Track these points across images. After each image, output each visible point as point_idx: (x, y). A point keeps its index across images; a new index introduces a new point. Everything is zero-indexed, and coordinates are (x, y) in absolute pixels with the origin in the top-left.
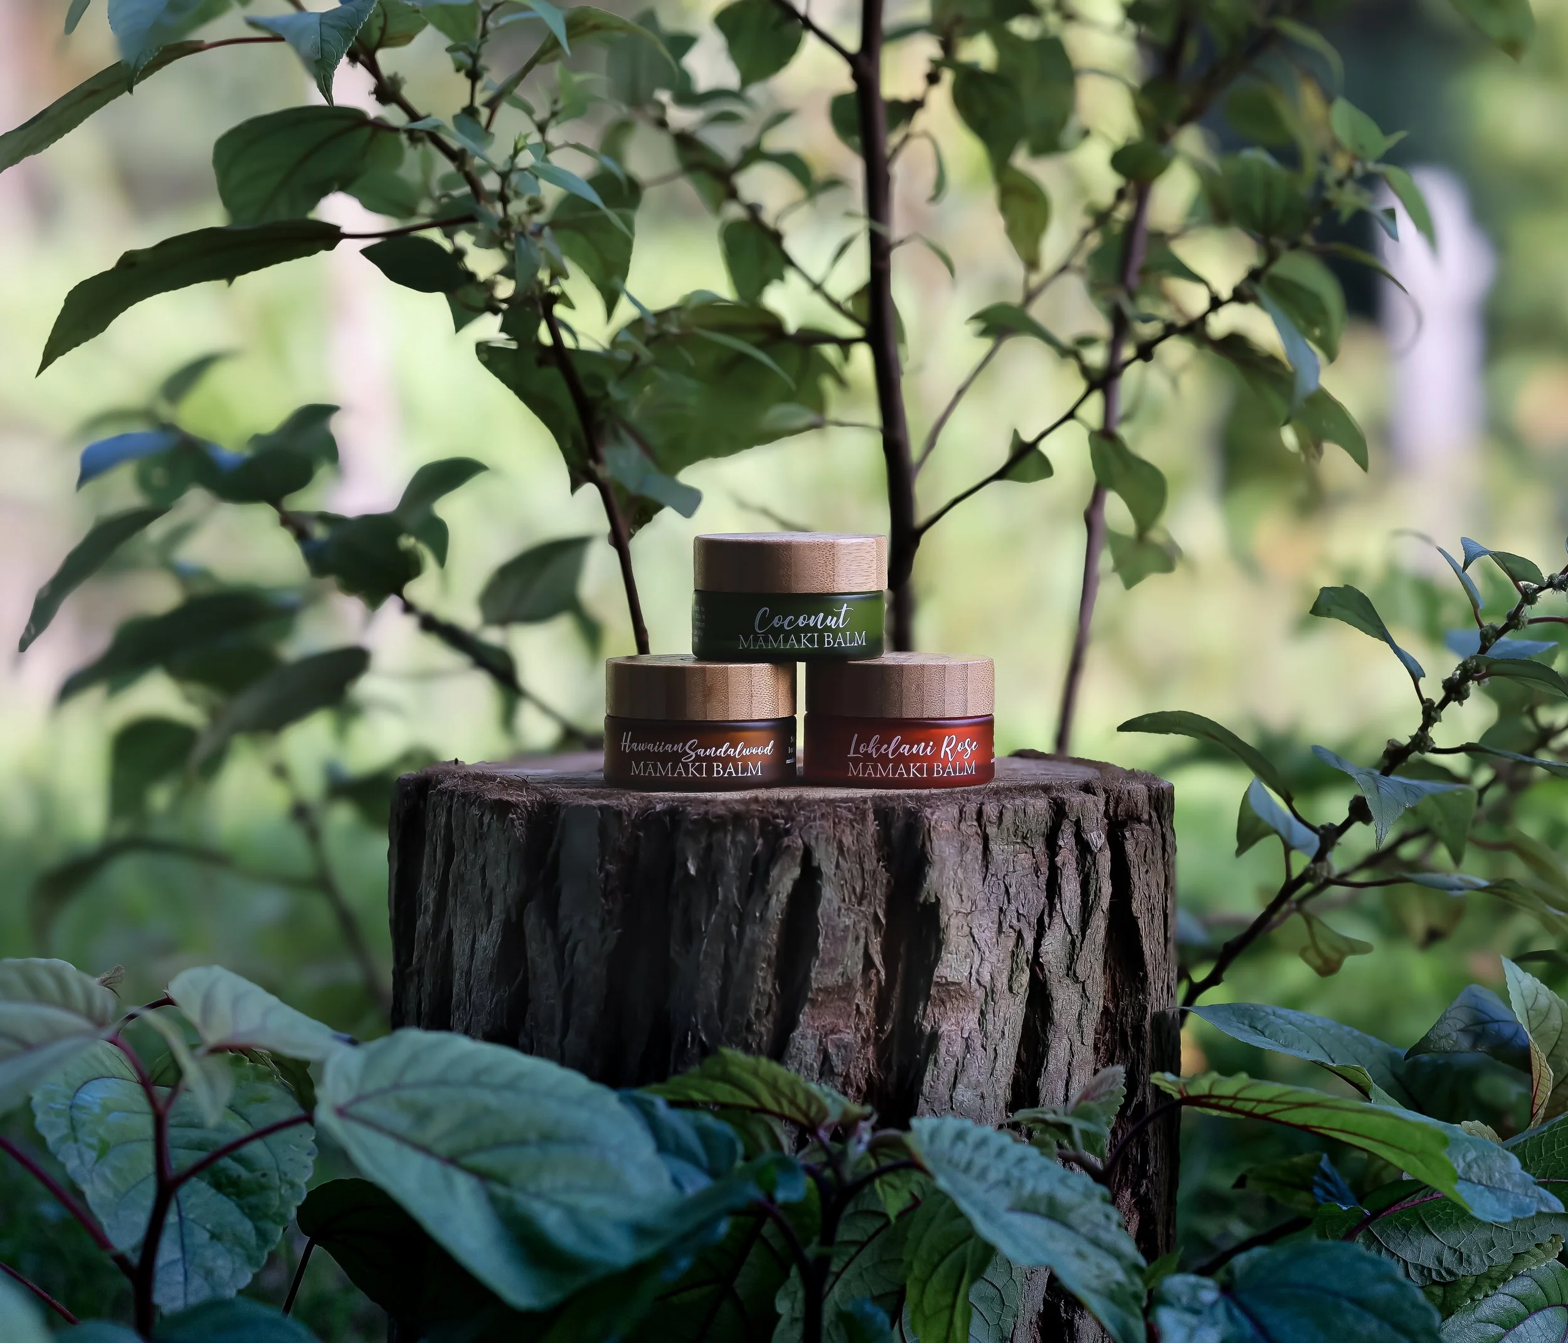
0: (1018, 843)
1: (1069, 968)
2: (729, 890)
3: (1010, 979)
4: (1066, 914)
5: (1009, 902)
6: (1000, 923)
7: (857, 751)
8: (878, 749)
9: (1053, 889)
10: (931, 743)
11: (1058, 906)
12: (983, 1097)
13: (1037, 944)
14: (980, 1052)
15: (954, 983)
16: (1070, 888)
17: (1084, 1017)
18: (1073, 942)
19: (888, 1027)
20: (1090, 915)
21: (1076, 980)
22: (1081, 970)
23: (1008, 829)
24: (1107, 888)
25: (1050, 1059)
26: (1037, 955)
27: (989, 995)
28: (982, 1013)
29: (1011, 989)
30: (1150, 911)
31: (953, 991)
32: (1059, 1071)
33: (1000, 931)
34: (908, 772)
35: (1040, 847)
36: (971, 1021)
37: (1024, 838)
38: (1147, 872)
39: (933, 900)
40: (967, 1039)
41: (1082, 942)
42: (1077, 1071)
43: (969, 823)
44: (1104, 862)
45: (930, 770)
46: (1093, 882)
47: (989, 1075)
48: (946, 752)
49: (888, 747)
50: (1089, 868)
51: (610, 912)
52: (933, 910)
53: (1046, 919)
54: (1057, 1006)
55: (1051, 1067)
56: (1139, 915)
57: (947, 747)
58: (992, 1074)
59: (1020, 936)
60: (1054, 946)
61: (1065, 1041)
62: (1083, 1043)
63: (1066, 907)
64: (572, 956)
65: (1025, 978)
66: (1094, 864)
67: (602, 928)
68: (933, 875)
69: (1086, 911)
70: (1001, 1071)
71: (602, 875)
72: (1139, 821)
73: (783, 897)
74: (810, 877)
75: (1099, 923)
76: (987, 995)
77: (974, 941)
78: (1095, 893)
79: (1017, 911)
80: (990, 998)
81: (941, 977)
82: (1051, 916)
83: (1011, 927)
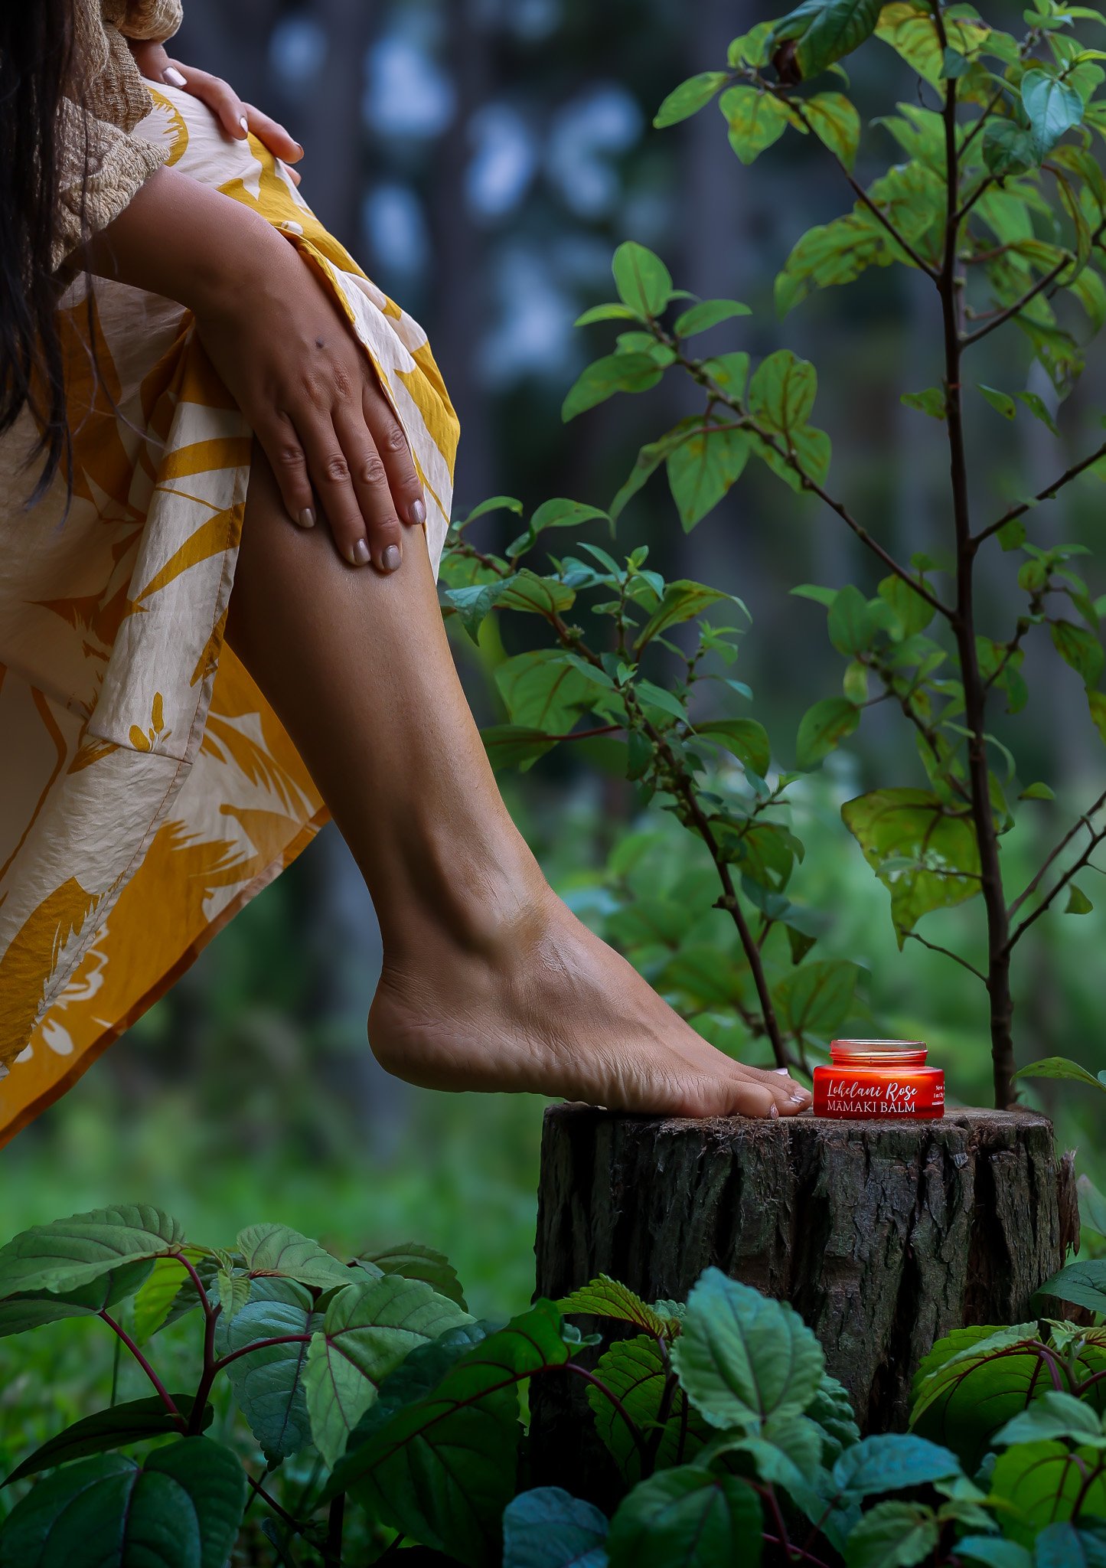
0: (894, 1158)
1: (936, 1252)
2: (683, 1183)
3: (886, 1258)
4: (933, 1212)
5: (886, 1201)
6: (878, 1216)
7: (832, 1093)
8: (844, 1091)
9: (922, 1193)
10: (879, 1088)
11: (926, 1206)
12: (863, 1343)
13: (909, 1232)
14: (861, 1310)
15: (840, 1257)
16: (937, 1193)
17: (948, 1290)
18: (939, 1231)
19: (797, 1288)
20: (954, 1214)
21: (941, 1260)
22: (945, 1253)
23: (885, 1148)
24: (969, 1194)
25: (920, 1319)
26: (908, 1240)
27: (869, 1267)
28: (863, 1281)
29: (886, 1264)
30: (1015, 1215)
31: (839, 1265)
32: (927, 1328)
33: (877, 1221)
34: (863, 1109)
35: (912, 1163)
36: (854, 1286)
37: (899, 1155)
38: (1010, 1186)
39: (825, 1196)
40: (850, 1299)
41: (947, 1233)
42: (943, 1329)
43: (856, 1142)
44: (968, 1177)
45: (878, 1107)
46: (957, 1191)
47: (868, 1327)
48: (890, 1095)
49: (850, 1090)
50: (954, 1180)
51: (615, 1198)
52: (824, 1203)
53: (917, 1215)
54: (926, 1279)
55: (921, 1324)
56: (1003, 1218)
57: (891, 1090)
58: (871, 1326)
59: (894, 1225)
60: (921, 1235)
61: (932, 1306)
62: (947, 1308)
63: (933, 1206)
64: (595, 1229)
65: (898, 1257)
66: (958, 1177)
67: (611, 1210)
68: (824, 1178)
69: (951, 1212)
70: (879, 1325)
71: (612, 1171)
72: (1006, 1149)
73: (718, 1189)
74: (737, 1174)
75: (963, 1222)
76: (867, 1268)
77: (857, 1227)
78: (959, 1197)
79: (892, 1208)
80: (869, 1270)
81: (831, 1252)
82: (920, 1213)
83: (887, 1219)
